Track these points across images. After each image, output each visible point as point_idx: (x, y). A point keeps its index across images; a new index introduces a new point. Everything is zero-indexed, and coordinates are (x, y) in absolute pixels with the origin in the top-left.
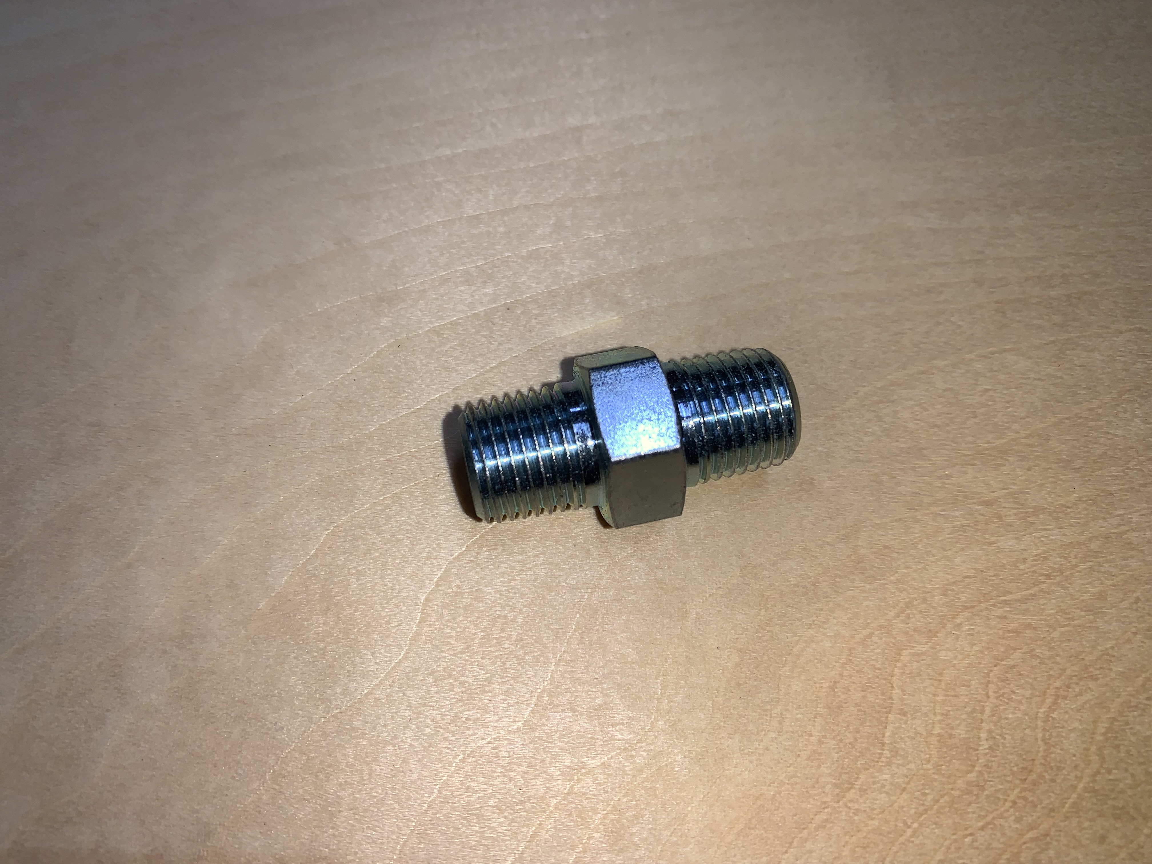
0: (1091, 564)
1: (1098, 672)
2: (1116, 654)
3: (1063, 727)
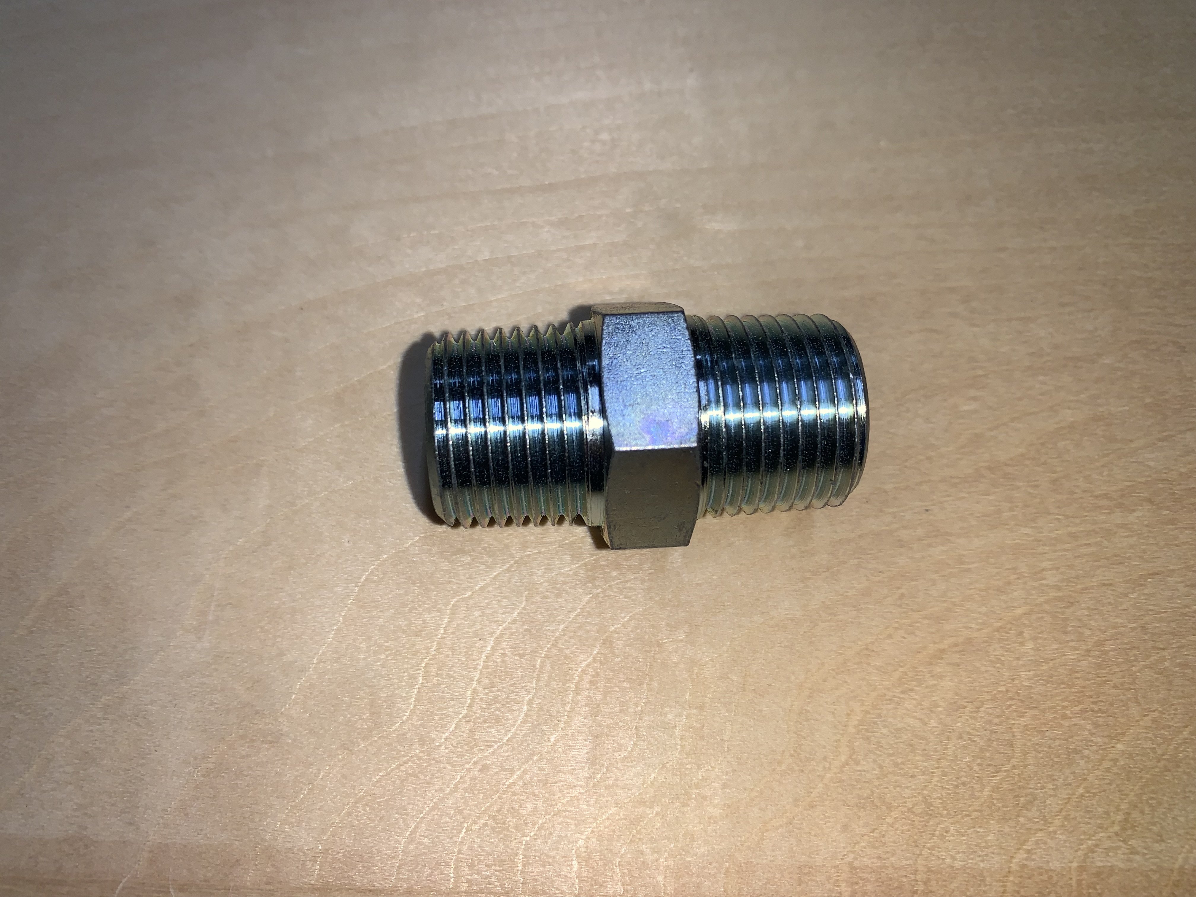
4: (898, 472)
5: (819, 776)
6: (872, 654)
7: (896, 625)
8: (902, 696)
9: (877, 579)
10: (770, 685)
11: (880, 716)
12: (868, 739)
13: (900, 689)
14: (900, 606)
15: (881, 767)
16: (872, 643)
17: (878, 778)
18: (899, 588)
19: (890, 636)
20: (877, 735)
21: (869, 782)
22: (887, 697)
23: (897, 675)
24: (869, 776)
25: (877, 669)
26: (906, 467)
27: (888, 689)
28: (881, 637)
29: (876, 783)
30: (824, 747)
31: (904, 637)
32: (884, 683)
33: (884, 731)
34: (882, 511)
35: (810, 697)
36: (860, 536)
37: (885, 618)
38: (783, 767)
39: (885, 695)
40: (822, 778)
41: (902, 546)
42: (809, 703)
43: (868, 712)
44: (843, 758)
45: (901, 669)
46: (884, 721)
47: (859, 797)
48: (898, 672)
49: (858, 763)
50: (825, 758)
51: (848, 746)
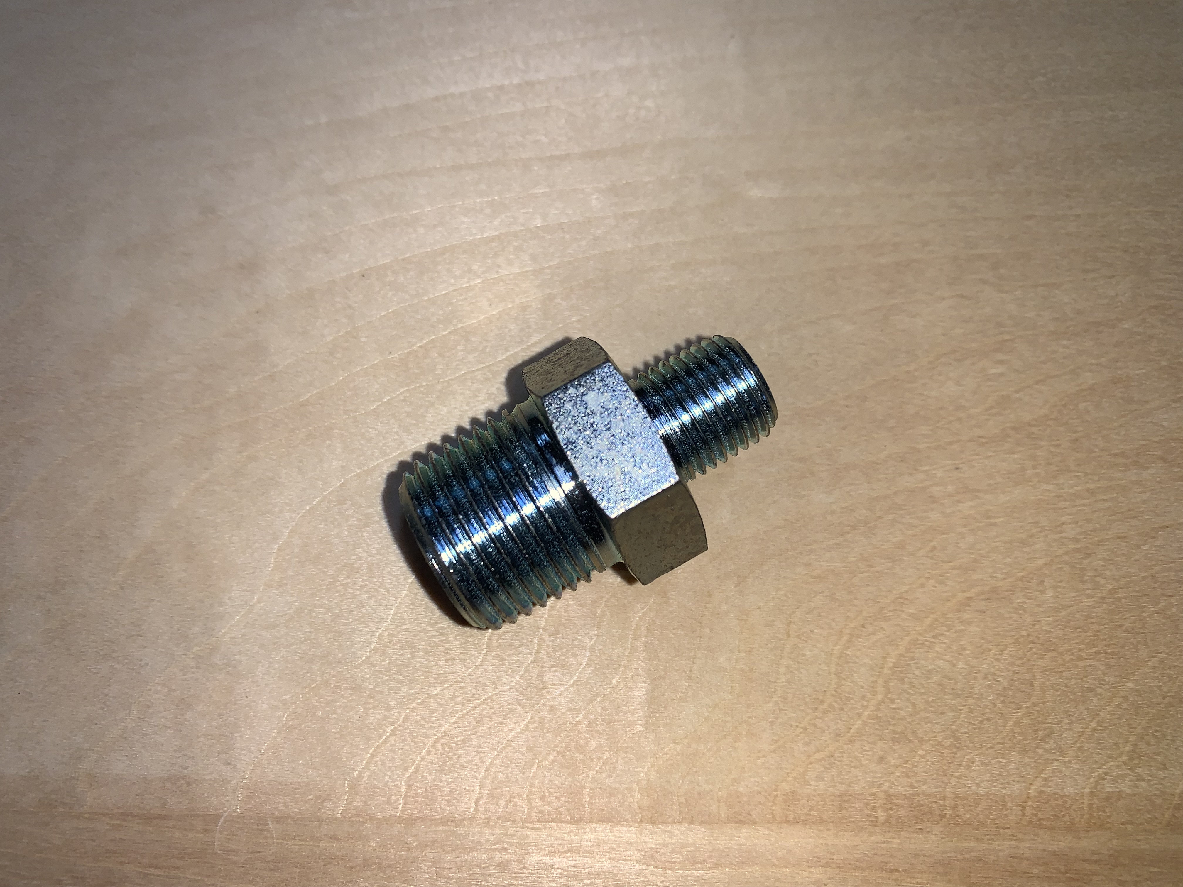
0: (894, 515)
1: (891, 613)
2: (908, 598)
3: (855, 663)
4: (930, 433)
5: (857, 713)
6: (906, 602)
7: (927, 575)
8: (933, 640)
9: (910, 533)
10: (812, 631)
11: (913, 659)
12: (902, 680)
13: (932, 634)
14: (932, 558)
15: (914, 705)
16: (906, 592)
17: (911, 715)
18: (931, 541)
19: (922, 586)
20: (910, 676)
21: (903, 718)
22: (920, 642)
23: (928, 621)
24: (902, 713)
25: (910, 616)
26: (938, 427)
27: (920, 634)
28: (914, 586)
29: (909, 719)
30: (862, 687)
31: (935, 587)
32: (917, 629)
33: (917, 672)
34: (916, 470)
35: (849, 641)
36: (895, 493)
37: (918, 569)
38: (825, 706)
39: (918, 639)
40: (860, 715)
41: (933, 502)
42: (849, 647)
43: (902, 655)
44: (880, 697)
45: (932, 616)
46: (916, 663)
47: (894, 732)
48: (929, 619)
49: (892, 701)
50: (863, 697)
51: (884, 687)
